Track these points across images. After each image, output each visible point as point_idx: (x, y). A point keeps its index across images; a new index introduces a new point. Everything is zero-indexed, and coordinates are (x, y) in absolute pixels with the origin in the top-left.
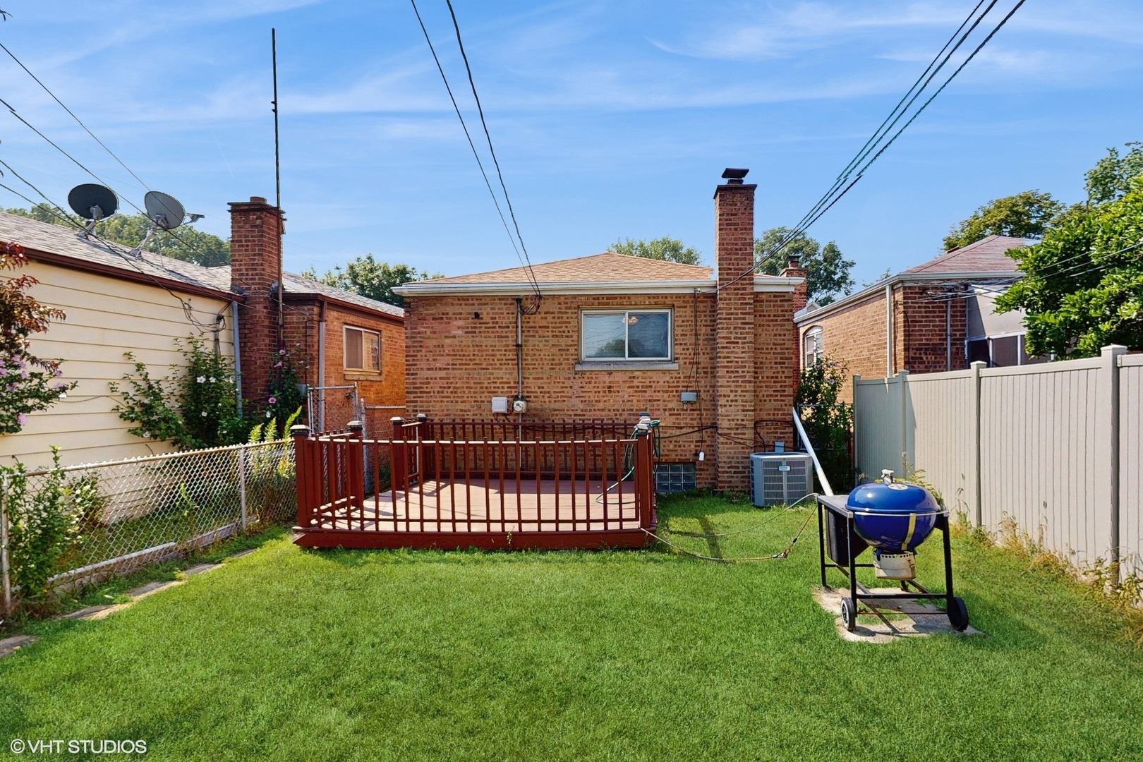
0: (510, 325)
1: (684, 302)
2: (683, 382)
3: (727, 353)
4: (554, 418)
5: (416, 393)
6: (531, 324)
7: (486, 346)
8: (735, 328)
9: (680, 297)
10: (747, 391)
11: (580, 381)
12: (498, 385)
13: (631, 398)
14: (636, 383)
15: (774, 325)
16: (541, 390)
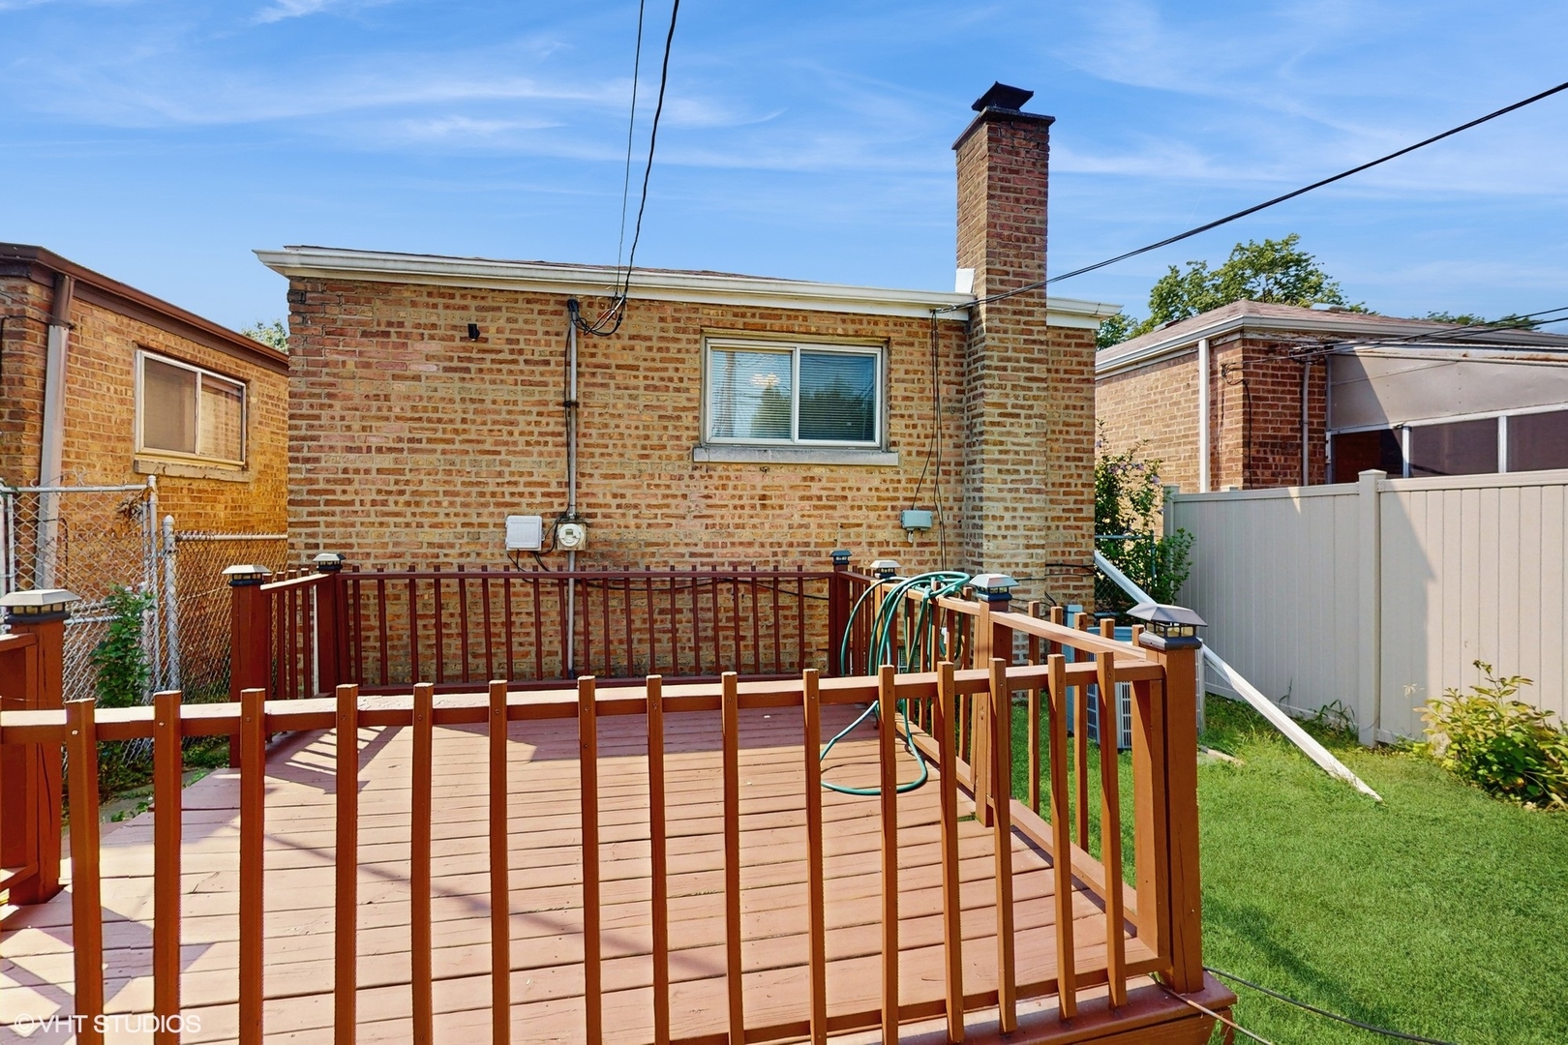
0: (553, 360)
1: (909, 334)
2: (905, 489)
3: (1001, 434)
4: (647, 560)
5: (316, 503)
6: (600, 359)
7: (494, 402)
8: (1014, 387)
9: (902, 325)
10: (1032, 509)
11: (703, 483)
12: (521, 489)
13: (806, 520)
14: (815, 489)
15: (1066, 390)
16: (619, 501)
